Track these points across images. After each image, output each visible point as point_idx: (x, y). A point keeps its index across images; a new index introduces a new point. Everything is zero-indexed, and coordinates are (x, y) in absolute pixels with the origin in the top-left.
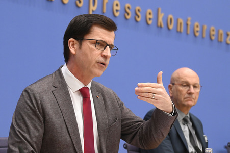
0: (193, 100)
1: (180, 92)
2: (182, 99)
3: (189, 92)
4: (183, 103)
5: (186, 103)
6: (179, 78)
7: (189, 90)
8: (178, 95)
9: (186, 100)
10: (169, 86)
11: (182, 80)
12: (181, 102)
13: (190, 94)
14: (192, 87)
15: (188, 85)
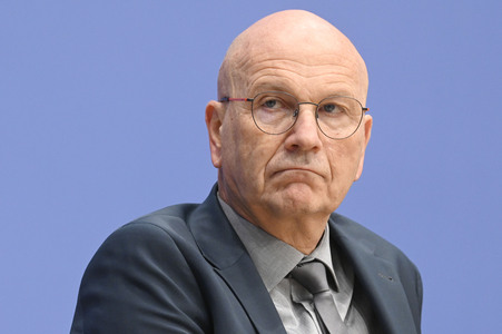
0: (319, 181)
1: (252, 138)
2: (261, 179)
3: (291, 139)
4: (265, 196)
5: (278, 197)
6: (246, 65)
7: (291, 131)
8: (239, 159)
9: (277, 179)
10: (211, 111)
11: (261, 78)
12: (255, 190)
13: (296, 149)
14: (308, 112)
15: (288, 103)
